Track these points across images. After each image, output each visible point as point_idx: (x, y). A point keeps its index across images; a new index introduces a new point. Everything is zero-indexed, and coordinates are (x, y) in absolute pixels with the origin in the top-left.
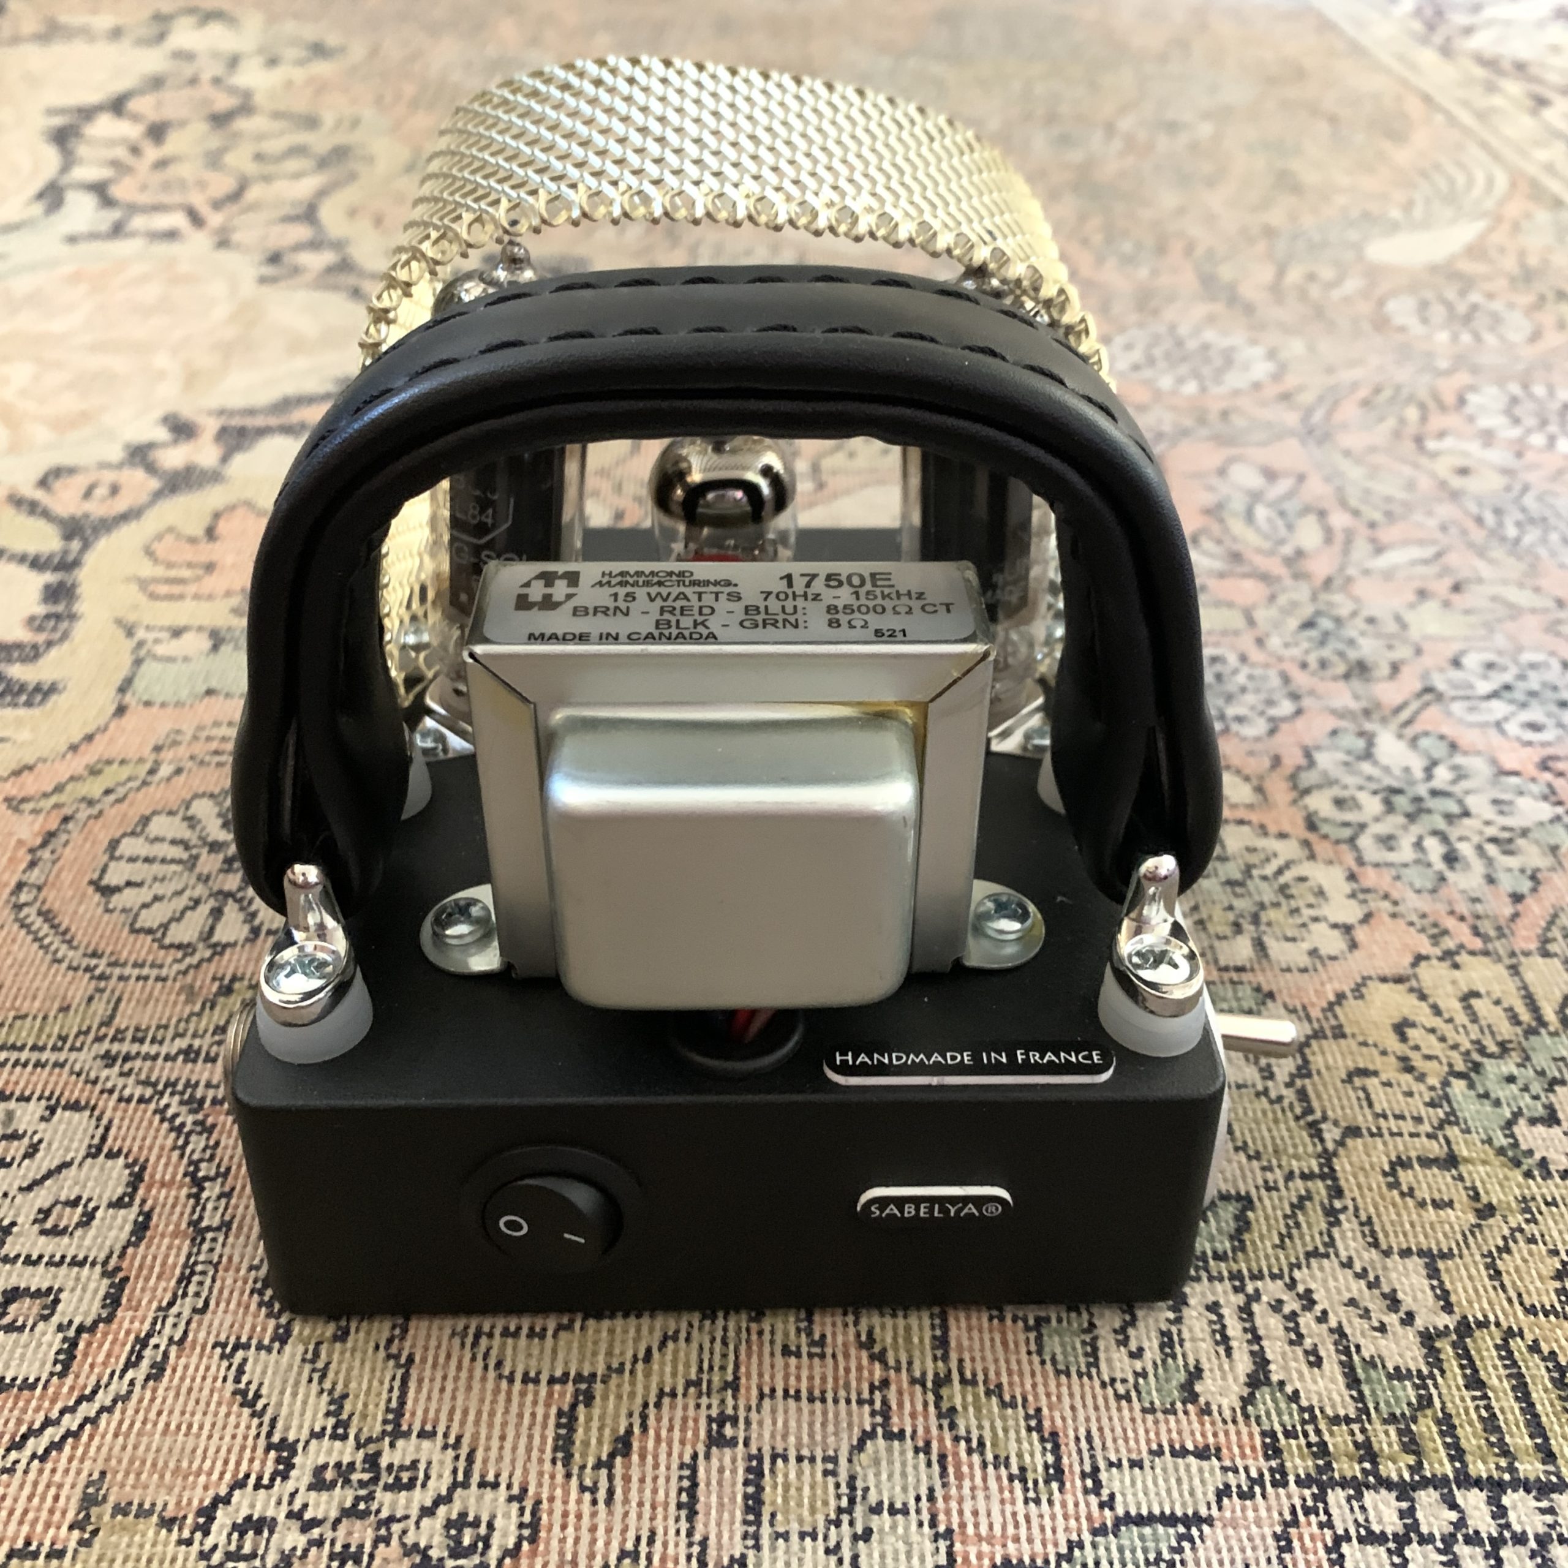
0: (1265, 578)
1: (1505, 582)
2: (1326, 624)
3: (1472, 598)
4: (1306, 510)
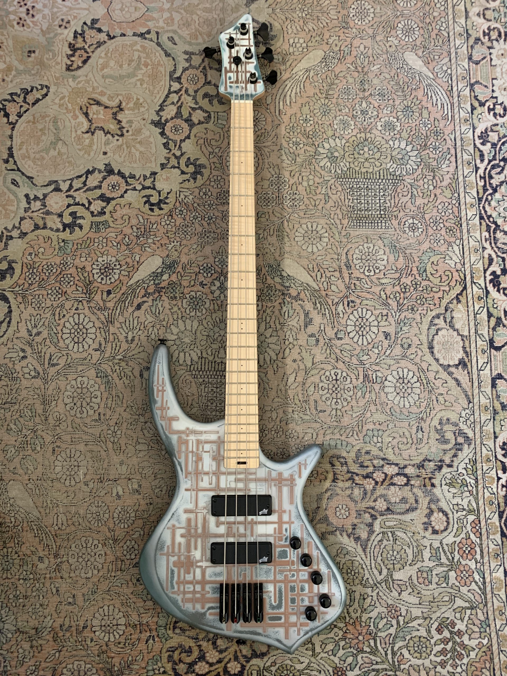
0: (359, 72)
1: (386, 73)
2: (363, 81)
4: (367, 56)
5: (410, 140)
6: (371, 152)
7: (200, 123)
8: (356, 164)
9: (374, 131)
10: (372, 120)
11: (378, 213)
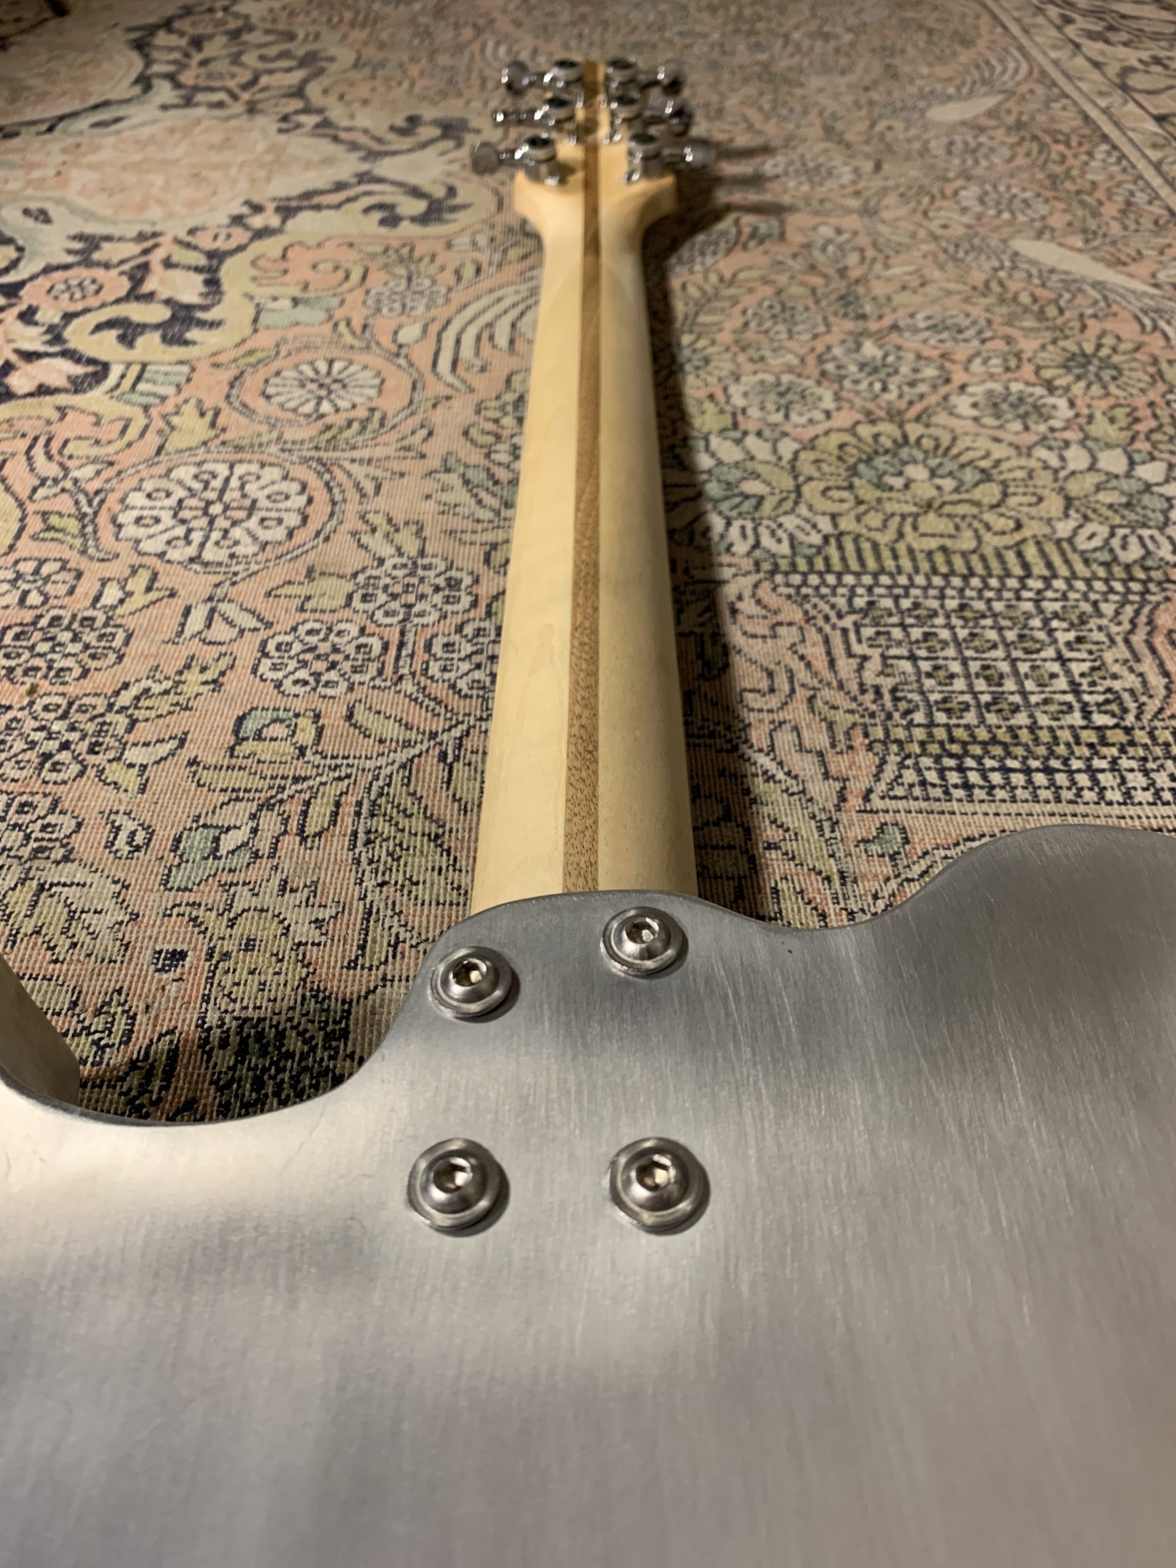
0: (826, 276)
1: (949, 280)
2: (851, 298)
3: (930, 290)
4: (854, 249)
5: (1142, 445)
6: (948, 484)
7: (43, 390)
8: (874, 519)
9: (942, 418)
10: (922, 388)
11: (1076, 719)
